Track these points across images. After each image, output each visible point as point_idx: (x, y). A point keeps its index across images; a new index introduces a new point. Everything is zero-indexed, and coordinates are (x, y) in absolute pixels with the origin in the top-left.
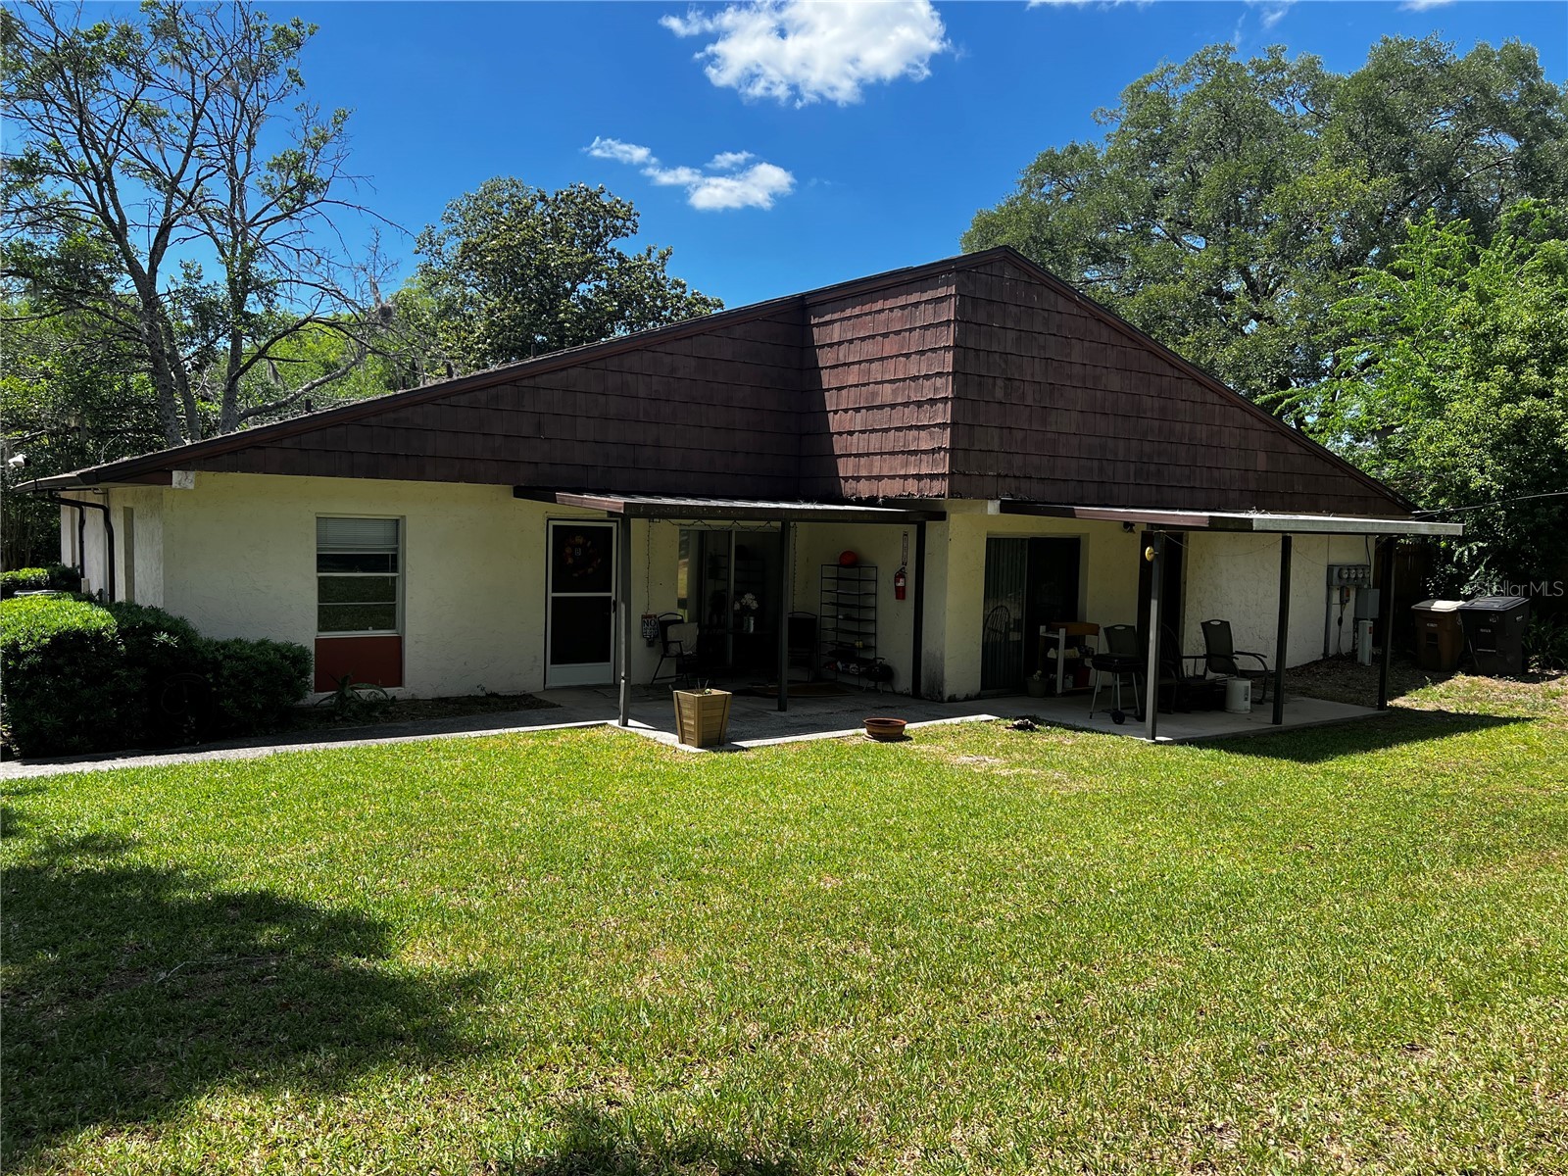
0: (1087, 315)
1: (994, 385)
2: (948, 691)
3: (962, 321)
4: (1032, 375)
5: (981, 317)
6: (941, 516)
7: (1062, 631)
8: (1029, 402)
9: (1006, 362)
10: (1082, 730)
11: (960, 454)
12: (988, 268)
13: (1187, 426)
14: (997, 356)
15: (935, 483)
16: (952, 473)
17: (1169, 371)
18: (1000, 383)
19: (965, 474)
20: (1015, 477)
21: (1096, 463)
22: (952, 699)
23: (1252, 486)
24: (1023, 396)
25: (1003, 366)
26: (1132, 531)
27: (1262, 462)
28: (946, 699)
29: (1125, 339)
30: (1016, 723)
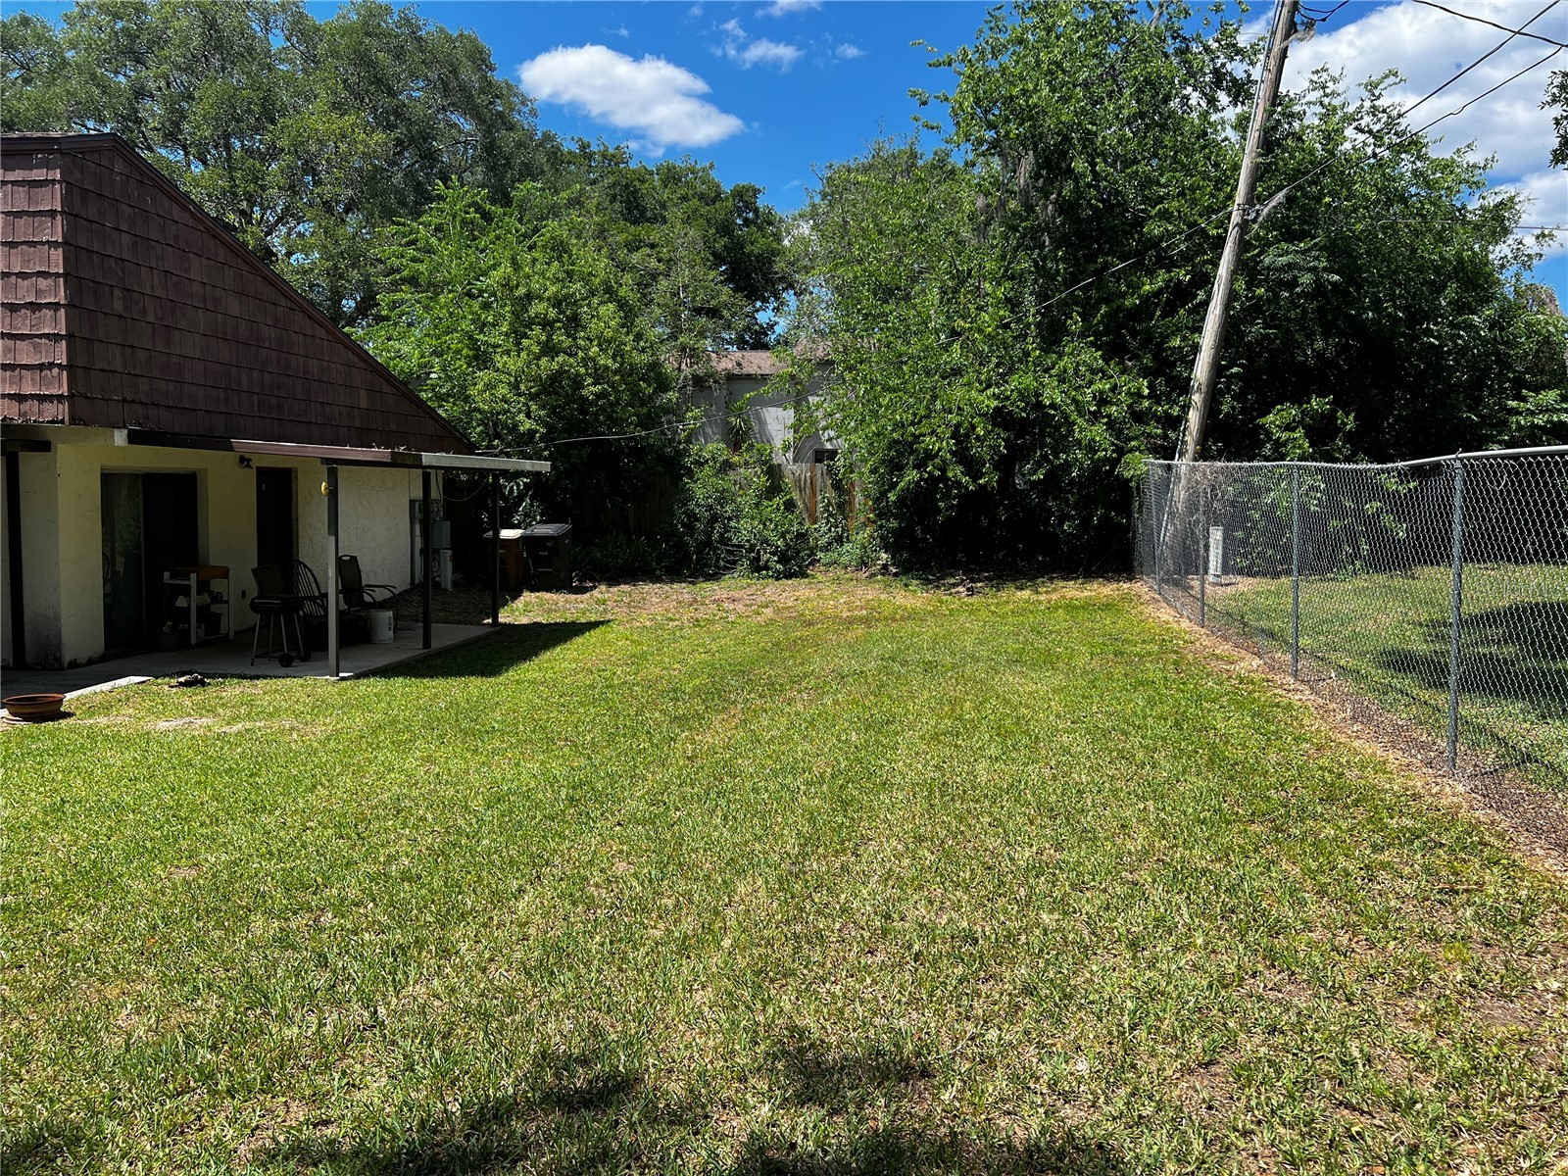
0: (202, 228)
1: (112, 294)
2: (68, 656)
3: (69, 214)
4: (152, 287)
5: (92, 213)
6: (45, 446)
7: (193, 576)
8: (151, 318)
9: (123, 269)
10: (257, 677)
11: (80, 372)
12: (96, 156)
13: (301, 359)
14: (112, 261)
15: (46, 406)
16: (71, 396)
17: (282, 301)
18: (117, 293)
19: (86, 397)
20: (142, 403)
21: (222, 393)
22: (74, 664)
23: (357, 424)
24: (144, 312)
25: (121, 274)
26: (249, 466)
27: (363, 400)
28: (65, 665)
29: (240, 261)
30: (182, 679)
